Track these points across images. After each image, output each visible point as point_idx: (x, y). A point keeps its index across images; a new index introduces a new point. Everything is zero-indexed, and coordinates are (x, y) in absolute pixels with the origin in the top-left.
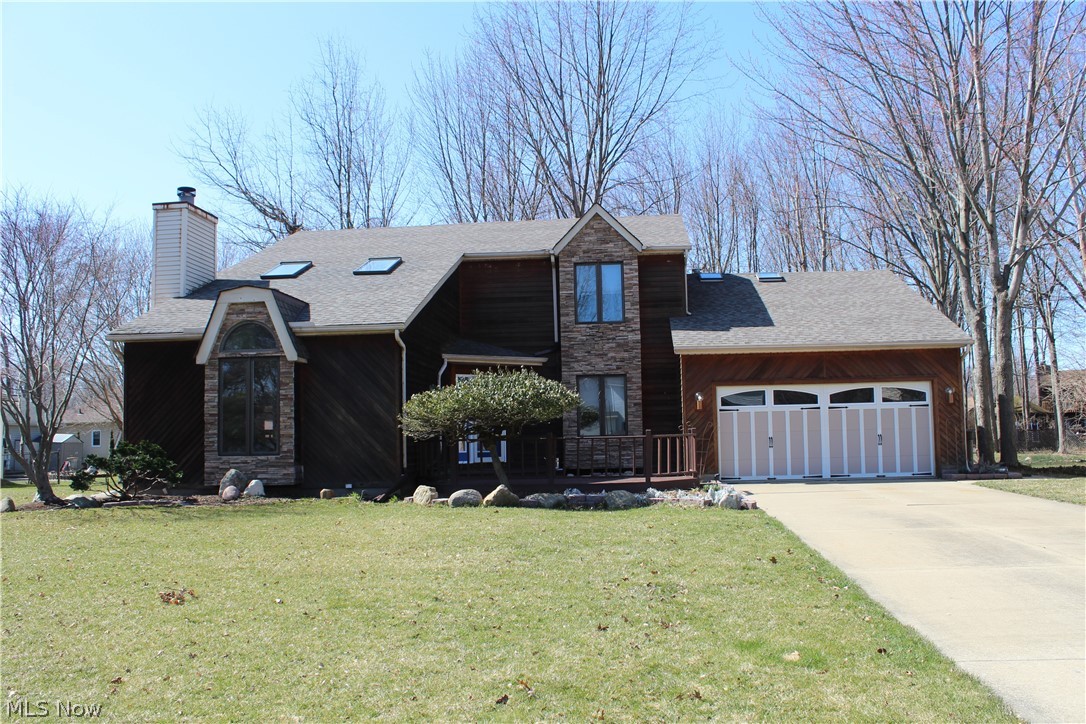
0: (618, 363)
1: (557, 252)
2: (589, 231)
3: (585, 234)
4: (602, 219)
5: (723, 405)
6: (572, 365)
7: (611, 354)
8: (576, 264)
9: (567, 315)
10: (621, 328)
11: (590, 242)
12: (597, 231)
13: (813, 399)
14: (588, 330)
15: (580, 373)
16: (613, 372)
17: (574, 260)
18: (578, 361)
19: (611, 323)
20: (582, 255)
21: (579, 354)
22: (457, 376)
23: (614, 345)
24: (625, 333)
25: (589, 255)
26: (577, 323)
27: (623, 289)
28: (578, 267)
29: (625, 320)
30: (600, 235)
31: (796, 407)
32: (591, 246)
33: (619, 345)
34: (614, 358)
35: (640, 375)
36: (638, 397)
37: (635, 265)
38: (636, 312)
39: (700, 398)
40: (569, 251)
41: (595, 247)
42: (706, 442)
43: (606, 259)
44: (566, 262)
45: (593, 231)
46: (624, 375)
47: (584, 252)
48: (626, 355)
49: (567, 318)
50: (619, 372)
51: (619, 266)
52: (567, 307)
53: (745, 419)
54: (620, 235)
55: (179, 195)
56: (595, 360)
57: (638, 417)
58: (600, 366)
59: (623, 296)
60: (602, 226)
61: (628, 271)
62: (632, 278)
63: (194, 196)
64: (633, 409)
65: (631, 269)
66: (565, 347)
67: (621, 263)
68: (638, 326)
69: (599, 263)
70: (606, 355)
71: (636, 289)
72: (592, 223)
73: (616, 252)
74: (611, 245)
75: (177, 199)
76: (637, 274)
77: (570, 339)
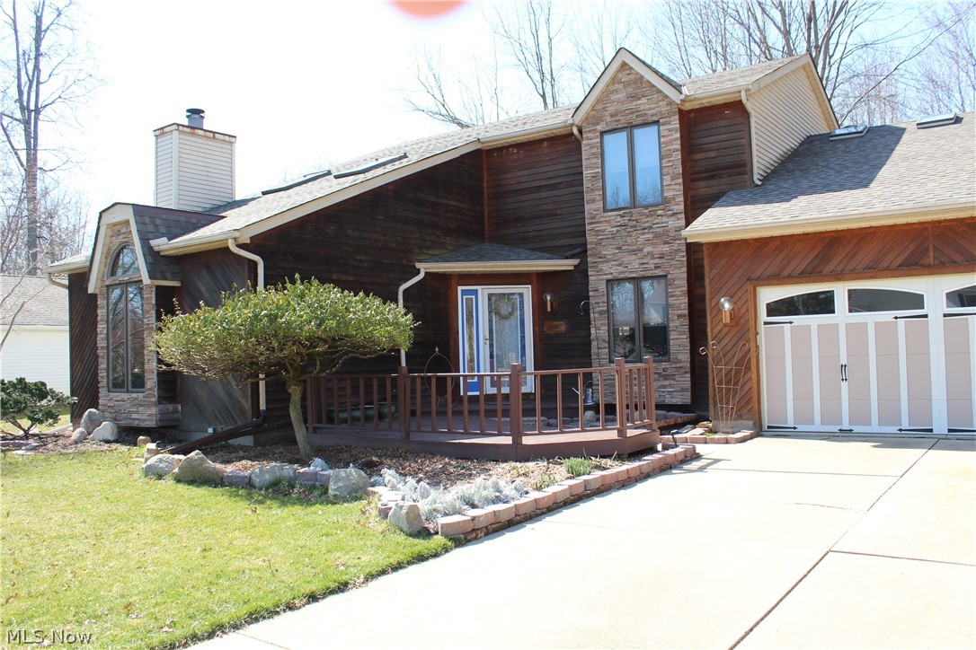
0: (656, 261)
1: (578, 120)
2: (616, 86)
3: (612, 92)
4: (631, 68)
5: (769, 315)
6: (600, 266)
7: (647, 249)
8: (603, 133)
9: (594, 201)
10: (659, 212)
11: (619, 101)
12: (626, 85)
13: (915, 301)
14: (619, 219)
15: (610, 277)
16: (649, 274)
17: (599, 128)
18: (607, 261)
19: (646, 207)
20: (609, 119)
21: (608, 251)
22: (460, 288)
23: (650, 236)
24: (664, 219)
25: (618, 118)
26: (605, 210)
27: (661, 158)
28: (606, 137)
29: (665, 201)
30: (630, 89)
31: (886, 316)
32: (620, 107)
33: (657, 236)
34: (651, 254)
35: (685, 275)
36: (682, 307)
37: (675, 123)
38: (677, 187)
39: (727, 306)
40: (593, 118)
41: (625, 107)
42: (738, 372)
43: (639, 121)
44: (590, 131)
45: (621, 86)
46: (665, 276)
47: (612, 116)
48: (666, 248)
49: (593, 206)
50: (659, 272)
51: (655, 128)
52: (593, 190)
53: (802, 335)
54: (654, 86)
55: (188, 117)
56: (627, 258)
57: (683, 333)
58: (634, 265)
59: (661, 168)
60: (632, 77)
61: (665, 133)
62: (671, 142)
63: (203, 117)
64: (677, 323)
65: (670, 130)
66: (591, 243)
67: (657, 122)
68: (682, 207)
69: (630, 128)
70: (641, 250)
71: (678, 156)
72: (620, 76)
73: (650, 109)
74: (644, 100)
75: (186, 122)
76: (678, 135)
77: (598, 233)
